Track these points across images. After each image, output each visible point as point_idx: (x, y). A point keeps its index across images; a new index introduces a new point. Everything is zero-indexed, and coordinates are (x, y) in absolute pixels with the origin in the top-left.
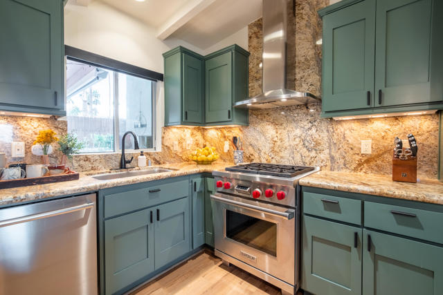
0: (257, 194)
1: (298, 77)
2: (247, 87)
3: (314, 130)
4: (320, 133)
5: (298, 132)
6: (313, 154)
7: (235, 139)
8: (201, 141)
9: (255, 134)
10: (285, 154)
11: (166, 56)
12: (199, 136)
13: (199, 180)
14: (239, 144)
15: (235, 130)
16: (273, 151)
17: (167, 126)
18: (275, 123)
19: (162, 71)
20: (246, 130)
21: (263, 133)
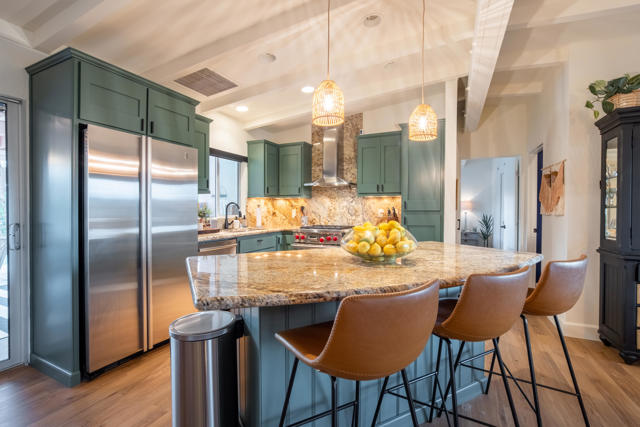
0: (322, 241)
1: (345, 168)
2: (311, 170)
3: (354, 203)
4: (357, 204)
5: (345, 203)
6: (354, 218)
7: (302, 208)
8: (272, 209)
9: (316, 204)
10: (337, 218)
11: (249, 143)
12: (270, 204)
13: (280, 236)
14: (305, 211)
15: (301, 202)
16: (329, 216)
17: (250, 196)
18: (330, 197)
19: (246, 155)
20: (309, 202)
21: (322, 204)
